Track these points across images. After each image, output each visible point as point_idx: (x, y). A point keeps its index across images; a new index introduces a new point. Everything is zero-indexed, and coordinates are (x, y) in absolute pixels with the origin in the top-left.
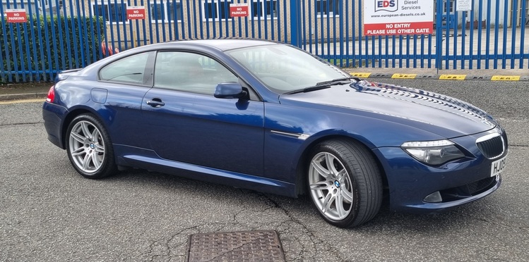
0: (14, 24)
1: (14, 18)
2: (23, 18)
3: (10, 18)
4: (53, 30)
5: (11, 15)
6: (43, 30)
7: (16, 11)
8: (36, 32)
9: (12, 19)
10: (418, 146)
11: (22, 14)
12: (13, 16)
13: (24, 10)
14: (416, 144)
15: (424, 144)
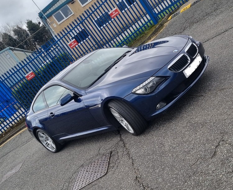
0: (31, 79)
1: (30, 77)
2: (33, 75)
3: (28, 78)
4: (47, 72)
5: (28, 76)
6: (43, 75)
7: (28, 74)
8: (41, 78)
9: (29, 78)
10: (139, 88)
11: (31, 74)
12: (29, 77)
13: (31, 72)
14: (138, 88)
15: (141, 86)
